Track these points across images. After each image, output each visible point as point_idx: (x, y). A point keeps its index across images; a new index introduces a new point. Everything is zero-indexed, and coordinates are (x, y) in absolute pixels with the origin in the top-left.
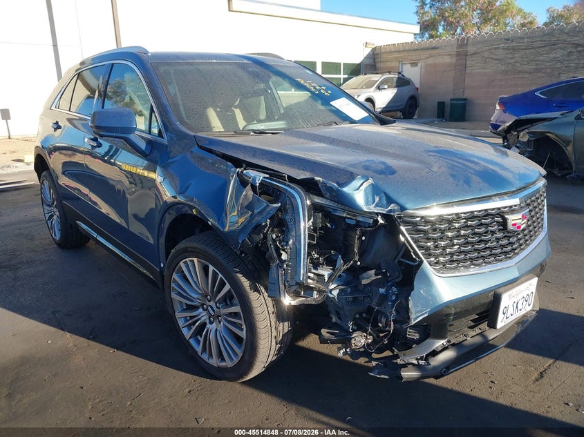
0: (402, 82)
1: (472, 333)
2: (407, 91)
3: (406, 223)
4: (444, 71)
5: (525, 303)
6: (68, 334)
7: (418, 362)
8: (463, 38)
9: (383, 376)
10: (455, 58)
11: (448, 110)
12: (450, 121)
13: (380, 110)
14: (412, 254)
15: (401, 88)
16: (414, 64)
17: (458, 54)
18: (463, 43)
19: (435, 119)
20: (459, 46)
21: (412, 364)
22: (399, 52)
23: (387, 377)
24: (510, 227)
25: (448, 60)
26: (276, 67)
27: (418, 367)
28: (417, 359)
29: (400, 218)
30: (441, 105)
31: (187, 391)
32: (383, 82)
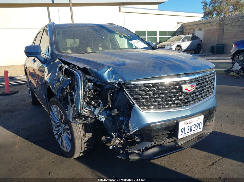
0: (194, 38)
1: (169, 141)
2: (196, 41)
3: (127, 87)
4: (214, 32)
5: (196, 127)
6: (19, 137)
7: (138, 152)
8: (222, 17)
9: (122, 158)
10: (219, 26)
11: (215, 49)
12: (217, 54)
13: (184, 50)
14: (130, 101)
15: (193, 41)
16: (200, 30)
17: (220, 25)
18: (222, 20)
19: (209, 54)
20: (220, 21)
21: (135, 153)
22: (193, 25)
23: (124, 158)
24: (184, 91)
25: (215, 27)
26: (109, 28)
27: (138, 154)
28: (138, 151)
29: (124, 85)
30: (213, 47)
31: (52, 161)
32: (185, 38)
